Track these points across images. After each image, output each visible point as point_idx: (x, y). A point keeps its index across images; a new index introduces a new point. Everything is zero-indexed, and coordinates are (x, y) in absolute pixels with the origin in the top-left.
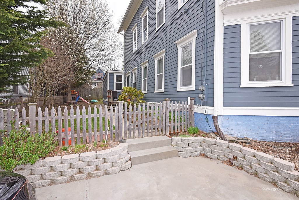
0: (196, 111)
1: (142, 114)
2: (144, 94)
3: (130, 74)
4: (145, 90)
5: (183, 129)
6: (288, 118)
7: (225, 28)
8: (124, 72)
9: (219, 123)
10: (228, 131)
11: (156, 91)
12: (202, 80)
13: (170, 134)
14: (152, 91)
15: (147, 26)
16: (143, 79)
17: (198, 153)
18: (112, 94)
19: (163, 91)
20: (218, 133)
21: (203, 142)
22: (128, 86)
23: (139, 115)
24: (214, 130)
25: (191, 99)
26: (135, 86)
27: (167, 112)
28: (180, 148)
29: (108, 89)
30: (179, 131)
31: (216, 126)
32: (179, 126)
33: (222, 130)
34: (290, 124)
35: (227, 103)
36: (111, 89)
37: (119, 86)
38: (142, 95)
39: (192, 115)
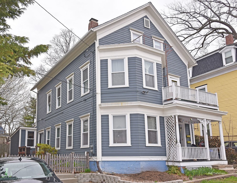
0: (90, 160)
1: (58, 161)
2: (58, 151)
3: (43, 132)
4: (58, 147)
5: (82, 170)
6: (130, 162)
7: (102, 116)
8: (36, 129)
9: (100, 165)
10: (104, 169)
11: (67, 148)
12: (92, 142)
13: (75, 173)
14: (64, 148)
15: (61, 96)
16: (56, 138)
17: (88, 181)
18: (26, 150)
19: (72, 148)
20: (99, 171)
21: (91, 175)
22: (40, 142)
23: (57, 161)
24: (97, 169)
25: (87, 153)
26: (48, 143)
27: (73, 160)
28: (79, 178)
29: (20, 146)
30: (80, 171)
31: (98, 167)
32: (80, 168)
33: (101, 169)
34: (131, 165)
35: (103, 155)
36: (23, 146)
37: (31, 143)
38: (56, 151)
39: (88, 162)
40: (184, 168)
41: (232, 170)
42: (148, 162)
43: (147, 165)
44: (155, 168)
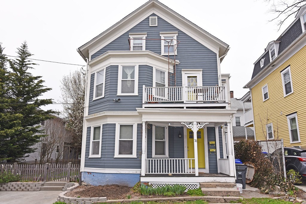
34: (100, 177)
40: (147, 183)
41: (219, 191)
42: (116, 175)
43: (114, 178)
44: (125, 181)
